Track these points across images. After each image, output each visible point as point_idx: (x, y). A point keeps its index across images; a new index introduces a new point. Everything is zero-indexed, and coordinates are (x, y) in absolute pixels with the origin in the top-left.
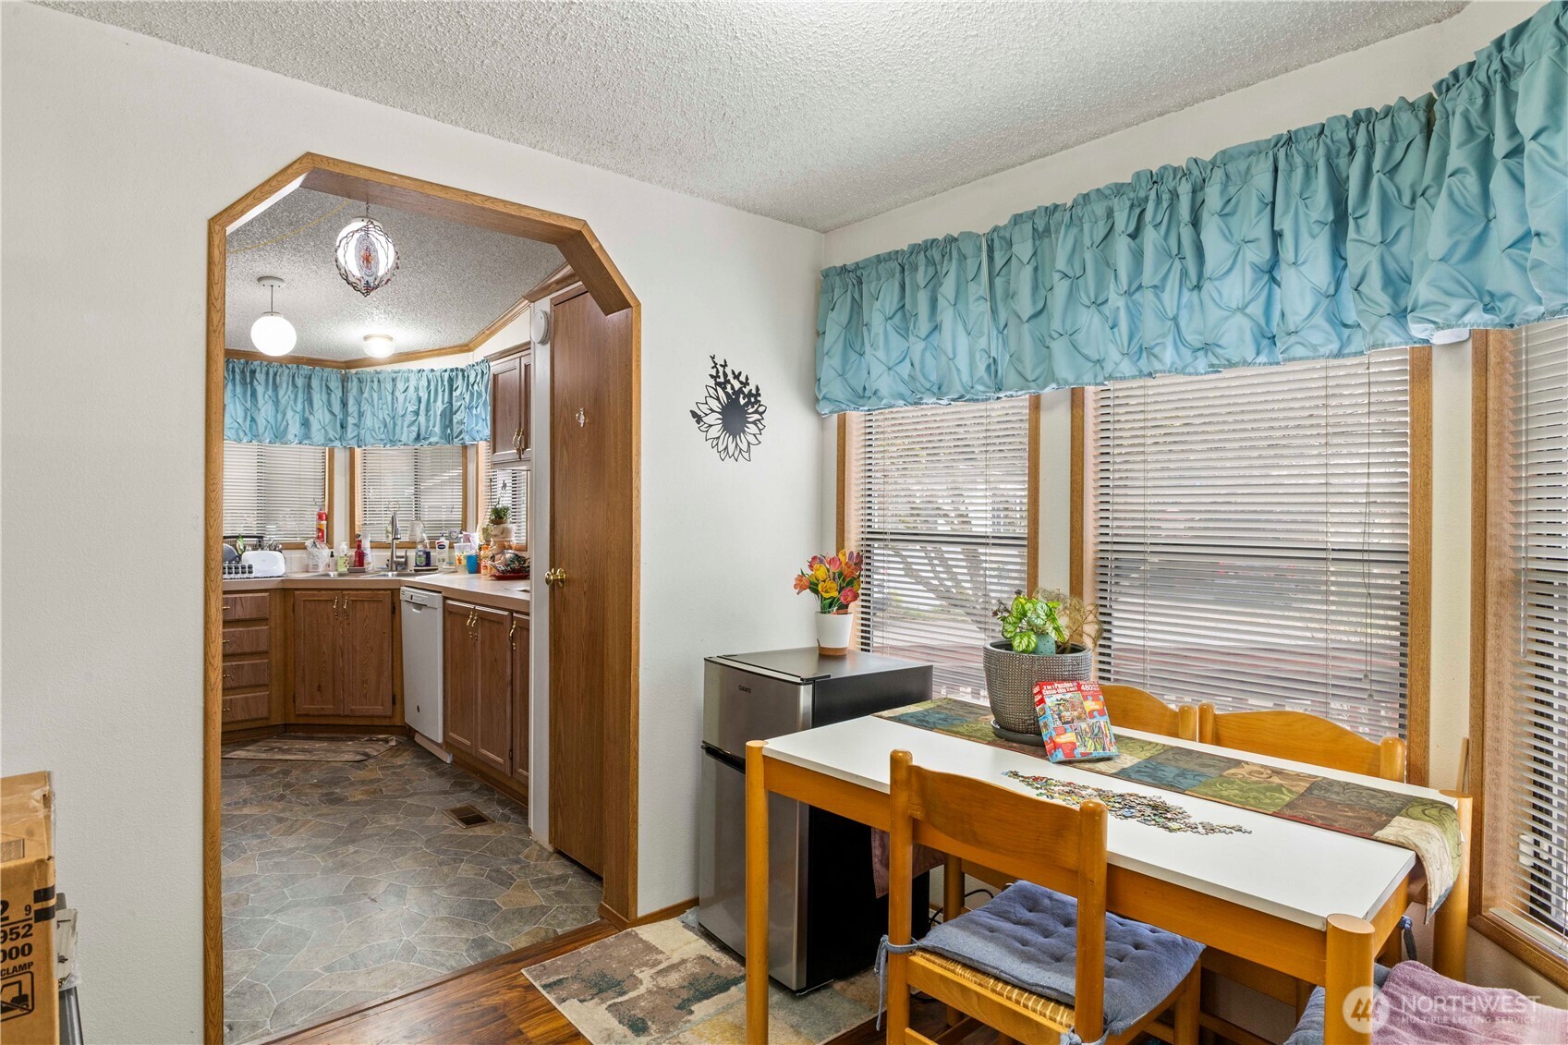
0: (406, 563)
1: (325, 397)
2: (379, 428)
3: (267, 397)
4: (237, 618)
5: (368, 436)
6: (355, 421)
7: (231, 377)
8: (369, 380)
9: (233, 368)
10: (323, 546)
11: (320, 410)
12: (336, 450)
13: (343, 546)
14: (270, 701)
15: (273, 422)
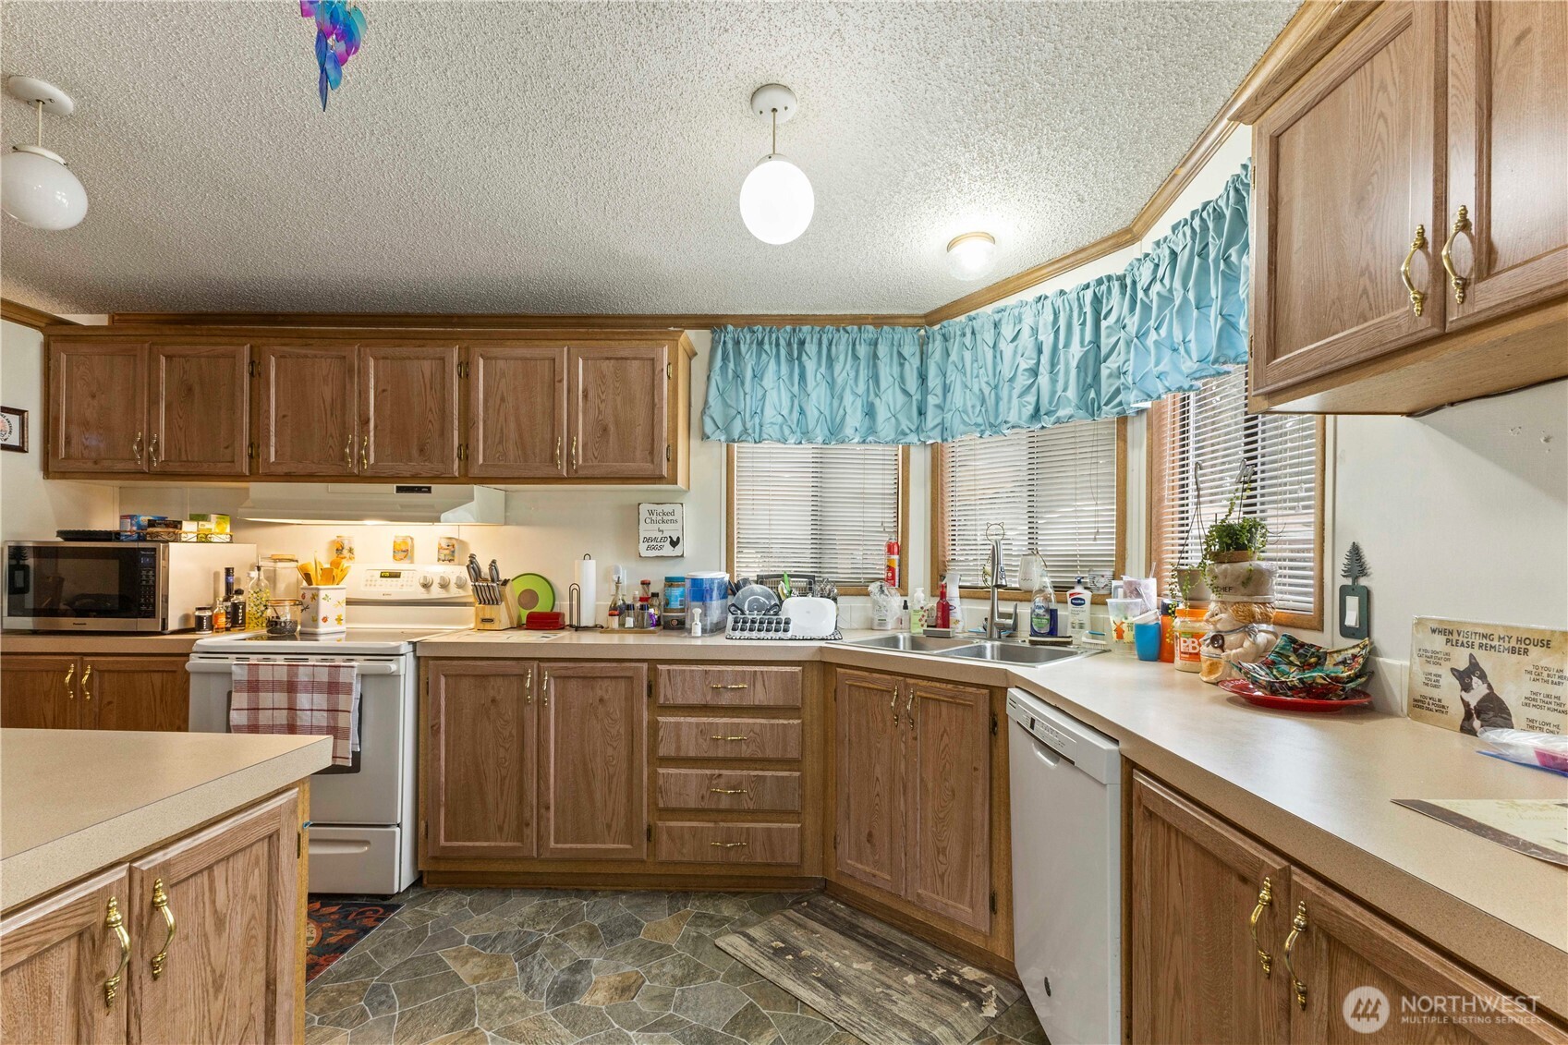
0: (1015, 627)
1: (896, 370)
2: (973, 407)
3: (819, 376)
4: (757, 703)
5: (957, 421)
6: (937, 401)
7: (774, 352)
8: (958, 333)
9: (777, 339)
10: (893, 592)
11: (890, 391)
12: (913, 450)
13: (920, 595)
14: (802, 841)
15: (827, 413)
